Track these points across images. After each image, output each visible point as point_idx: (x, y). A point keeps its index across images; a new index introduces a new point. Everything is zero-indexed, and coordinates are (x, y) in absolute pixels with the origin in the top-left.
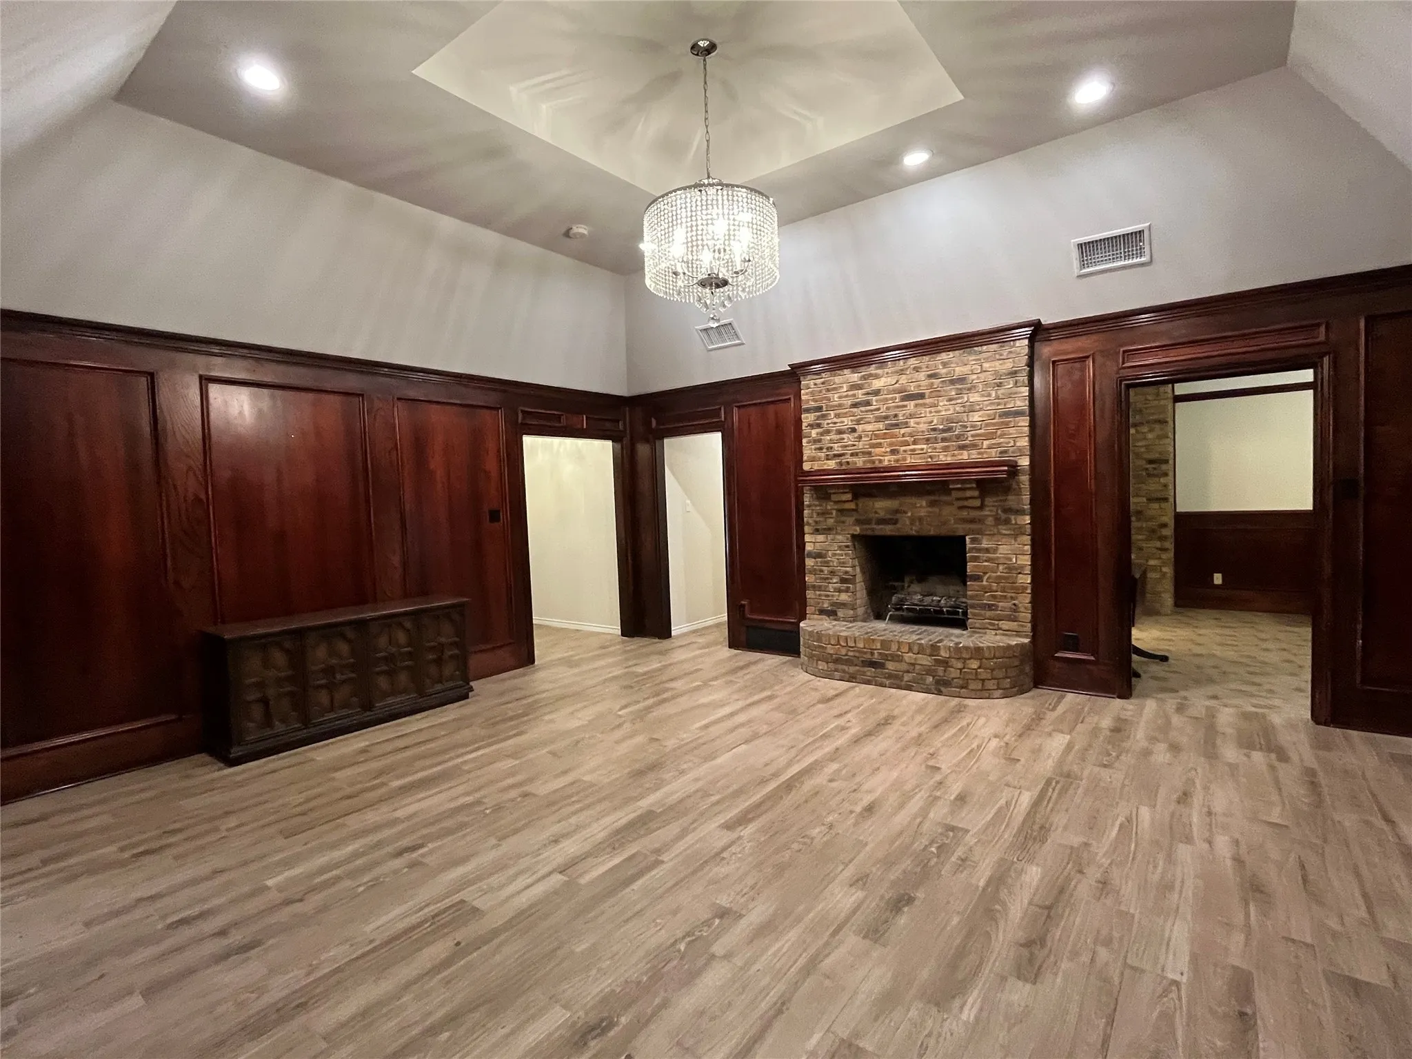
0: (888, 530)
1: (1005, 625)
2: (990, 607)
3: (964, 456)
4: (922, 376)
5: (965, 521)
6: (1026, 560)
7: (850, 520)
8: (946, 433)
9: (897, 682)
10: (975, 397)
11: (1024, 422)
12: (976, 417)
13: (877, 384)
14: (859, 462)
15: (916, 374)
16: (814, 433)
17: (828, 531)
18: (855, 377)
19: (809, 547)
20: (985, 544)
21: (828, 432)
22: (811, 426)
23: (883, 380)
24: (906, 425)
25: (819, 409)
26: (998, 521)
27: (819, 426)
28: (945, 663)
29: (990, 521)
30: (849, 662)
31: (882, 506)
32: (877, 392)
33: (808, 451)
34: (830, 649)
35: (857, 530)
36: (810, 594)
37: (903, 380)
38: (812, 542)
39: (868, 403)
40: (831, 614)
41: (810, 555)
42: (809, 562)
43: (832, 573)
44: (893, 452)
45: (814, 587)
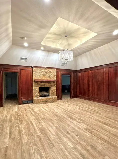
0: (44, 87)
1: (54, 95)
2: (53, 94)
3: (51, 79)
4: (47, 70)
5: (51, 85)
6: (56, 89)
7: (39, 86)
8: (49, 77)
9: (49, 102)
10: (52, 73)
11: (56, 76)
12: (52, 75)
13: (42, 70)
14: (40, 79)
15: (46, 70)
16: (35, 75)
17: (36, 87)
18: (40, 69)
19: (34, 89)
20: (53, 88)
21: (36, 75)
22: (34, 74)
23: (43, 70)
24: (45, 75)
25: (35, 72)
26: (54, 85)
27: (35, 74)
28: (53, 99)
29: (53, 85)
30: (44, 102)
31: (43, 84)
32: (42, 71)
33: (34, 77)
34: (42, 101)
35: (40, 87)
36: (34, 95)
37: (45, 71)
38: (34, 88)
39: (41, 72)
40: (37, 97)
41: (34, 90)
42: (34, 91)
43: (37, 92)
44: (44, 78)
45: (34, 94)
